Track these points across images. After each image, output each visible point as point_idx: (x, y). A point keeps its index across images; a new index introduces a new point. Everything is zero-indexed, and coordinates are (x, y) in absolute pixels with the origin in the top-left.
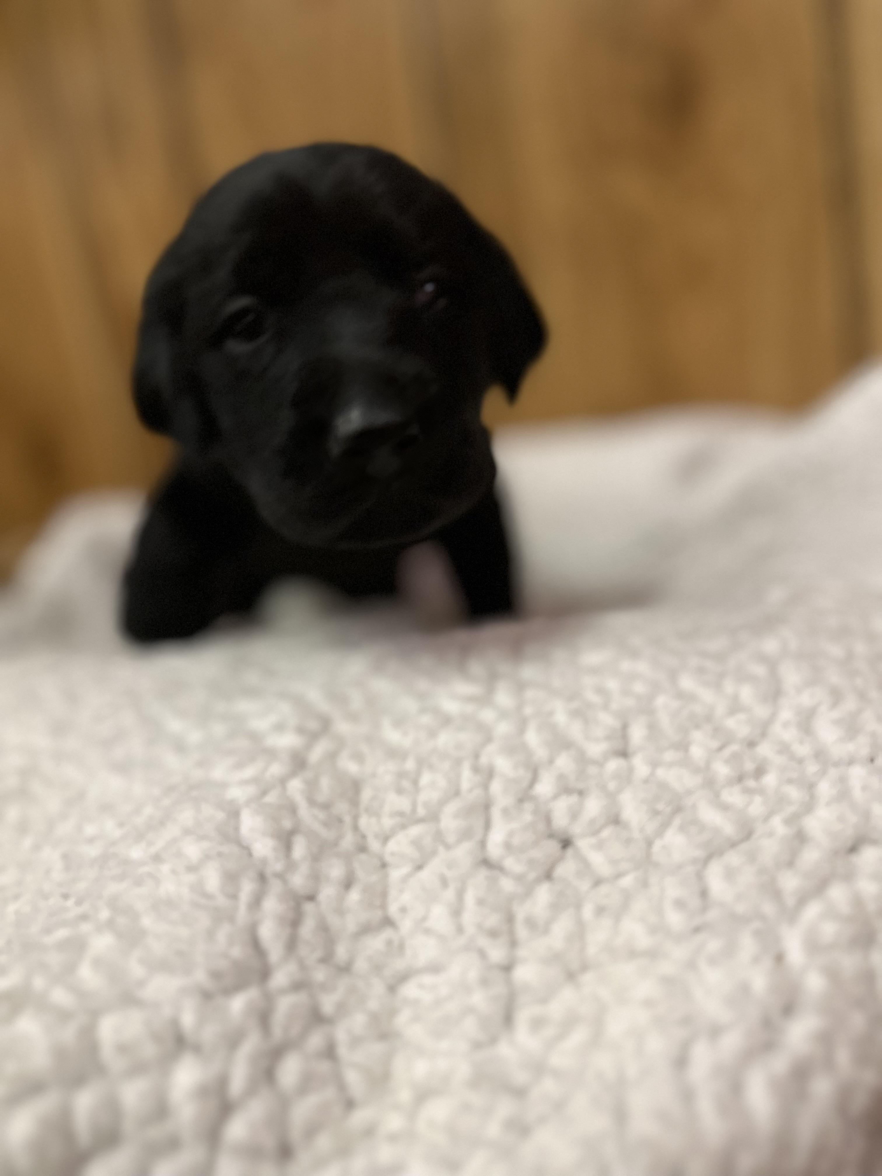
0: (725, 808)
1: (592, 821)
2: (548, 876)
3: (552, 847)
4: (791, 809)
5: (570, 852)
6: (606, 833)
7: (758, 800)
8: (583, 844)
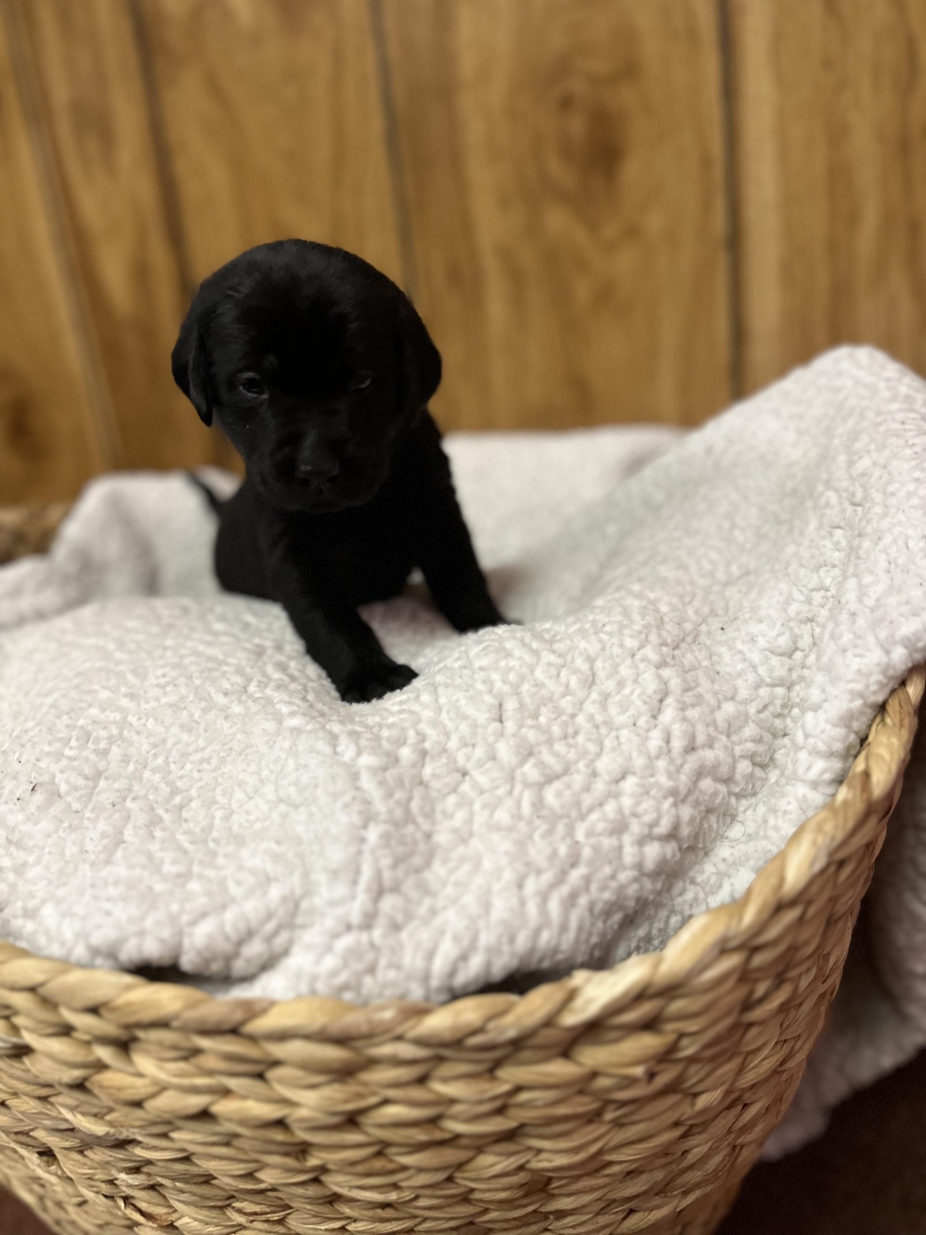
0: (557, 755)
1: (479, 760)
2: (455, 790)
3: (457, 776)
4: (590, 757)
5: (467, 778)
6: (488, 766)
7: (573, 750)
8: (476, 774)
